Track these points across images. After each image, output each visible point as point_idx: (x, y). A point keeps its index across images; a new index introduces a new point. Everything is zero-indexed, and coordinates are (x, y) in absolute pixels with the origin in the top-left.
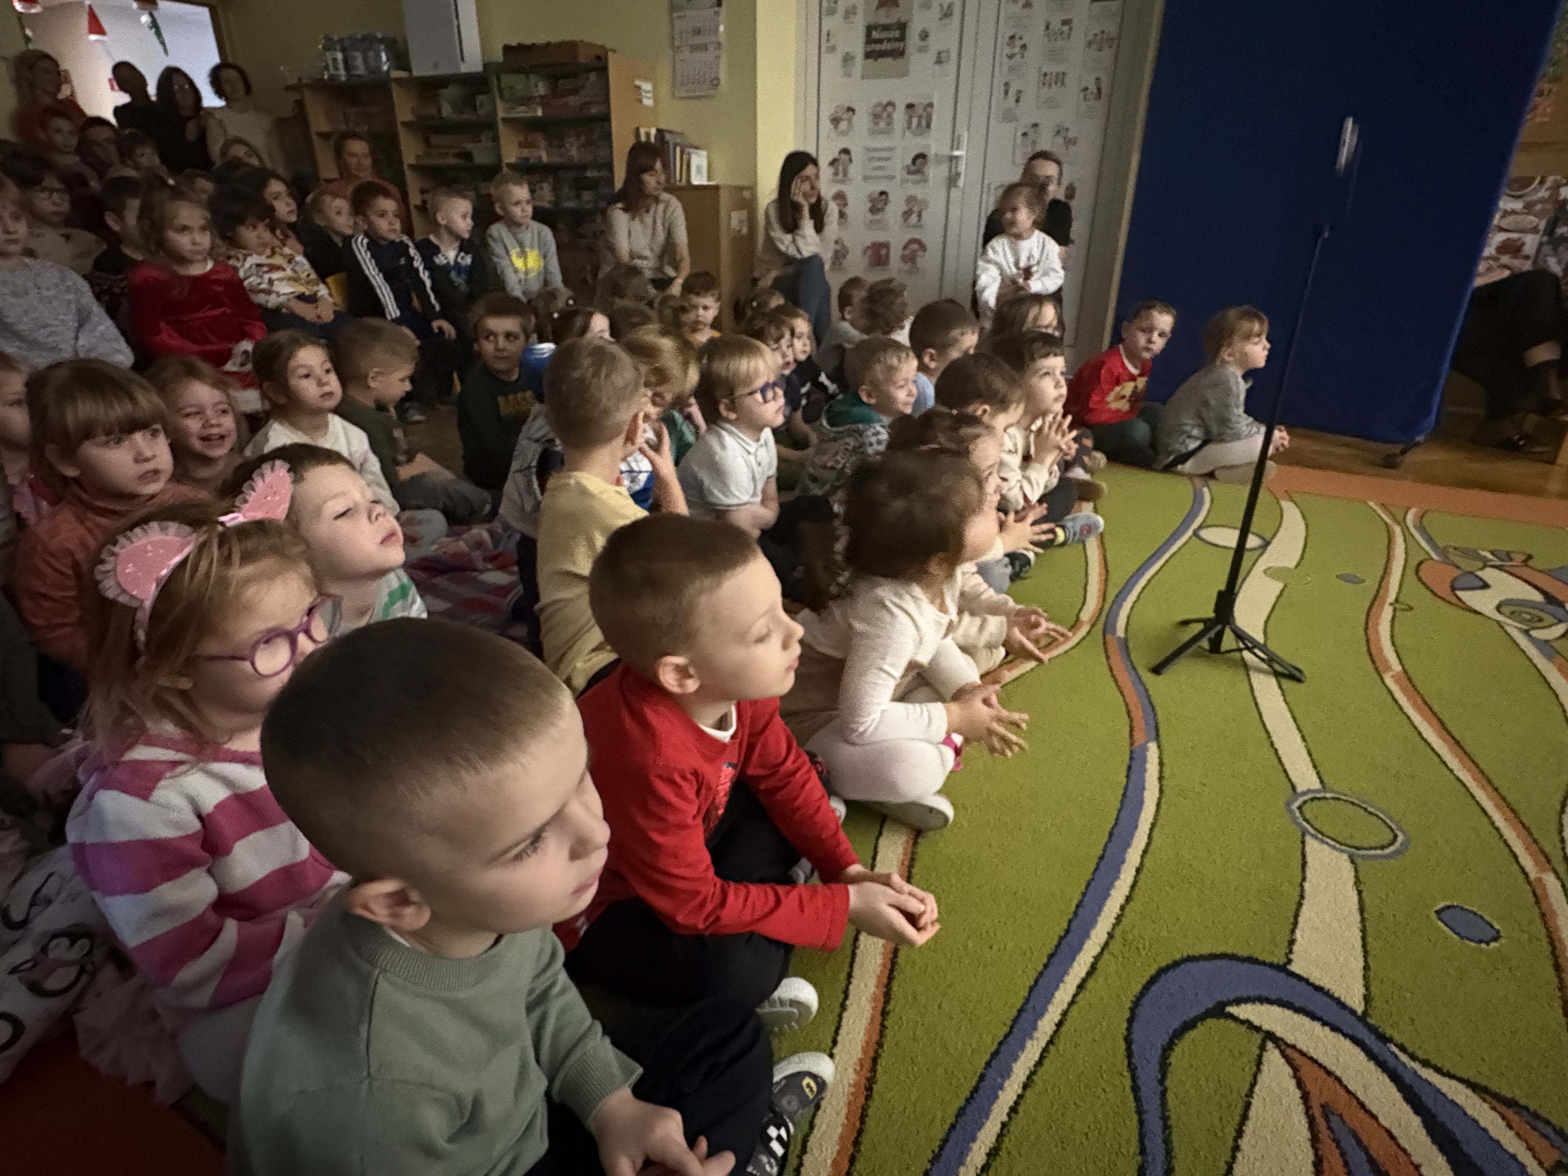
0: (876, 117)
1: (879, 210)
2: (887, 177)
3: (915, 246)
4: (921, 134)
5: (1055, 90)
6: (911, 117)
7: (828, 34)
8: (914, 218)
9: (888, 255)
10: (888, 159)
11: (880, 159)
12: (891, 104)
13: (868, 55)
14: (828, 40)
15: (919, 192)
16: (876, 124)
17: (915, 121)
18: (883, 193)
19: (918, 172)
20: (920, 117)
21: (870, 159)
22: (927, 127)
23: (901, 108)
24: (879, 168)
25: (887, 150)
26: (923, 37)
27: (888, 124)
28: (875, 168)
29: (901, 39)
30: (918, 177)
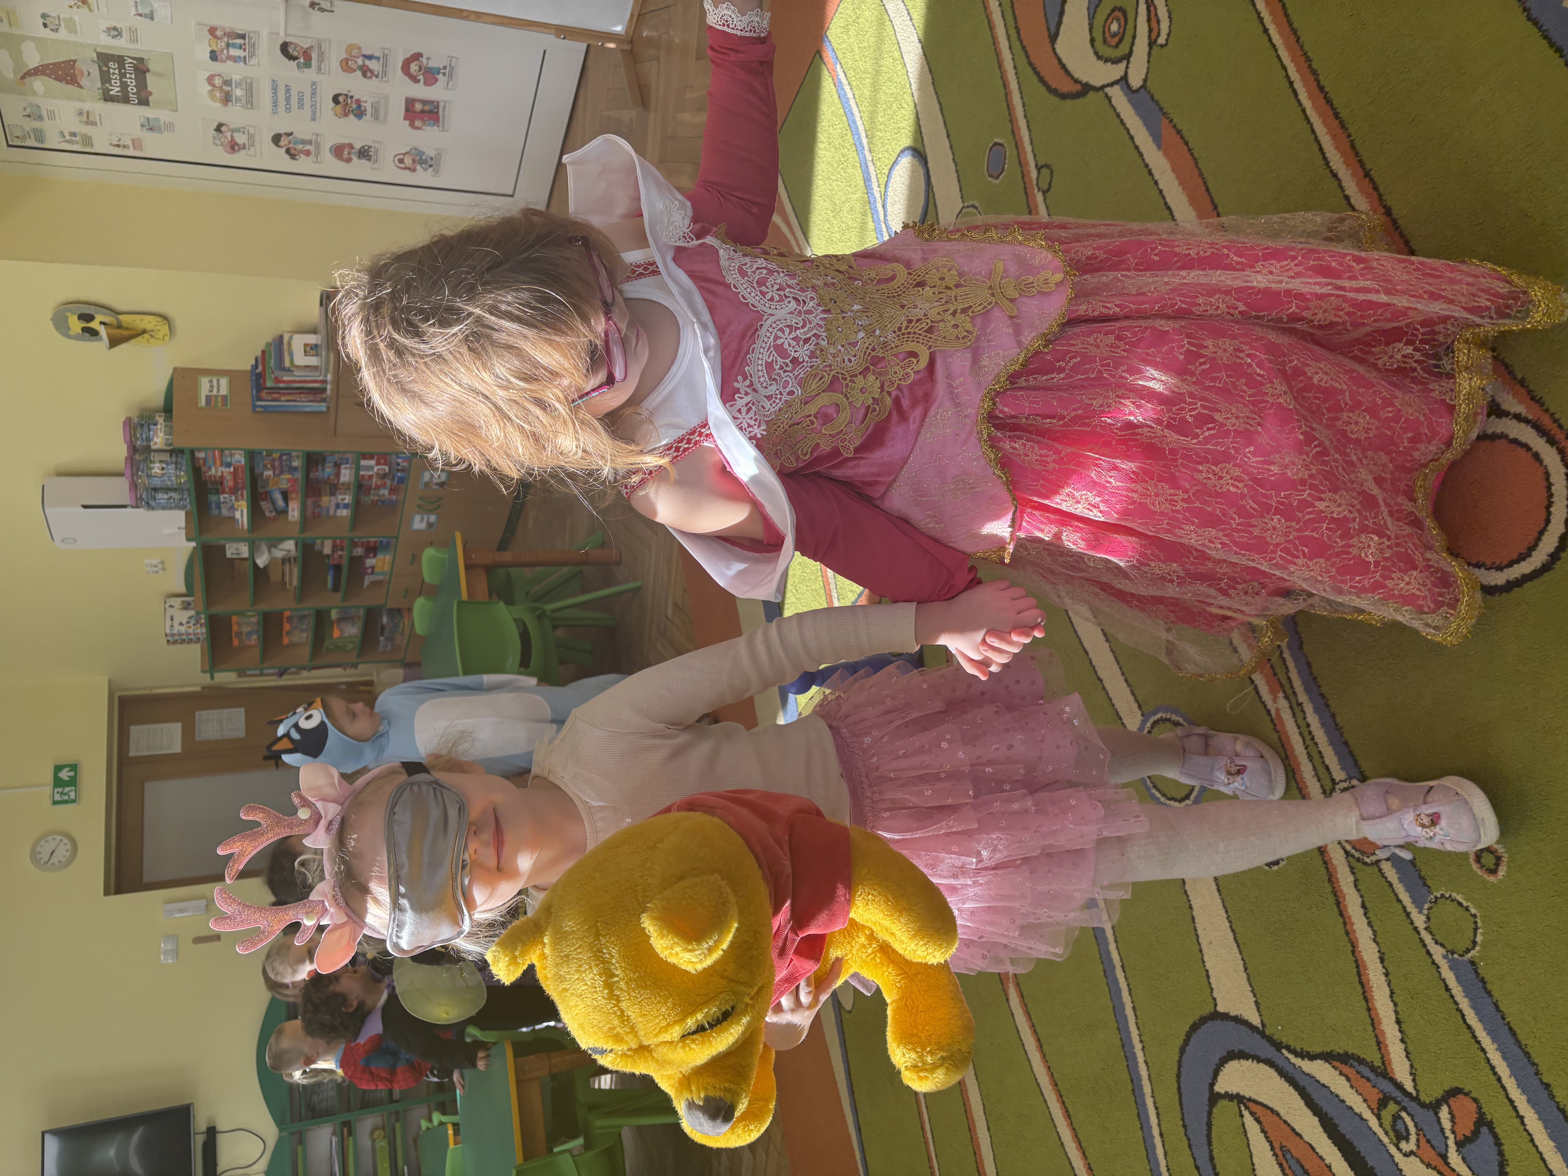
0: (227, 99)
1: (359, 106)
2: (314, 93)
3: (414, 67)
4: (253, 46)
6: (229, 57)
7: (118, 146)
8: (372, 65)
9: (424, 102)
10: (288, 89)
11: (288, 99)
12: (210, 80)
13: (144, 102)
14: (124, 147)
15: (335, 56)
16: (238, 99)
17: (234, 52)
18: (336, 99)
19: (307, 55)
20: (228, 45)
21: (288, 109)
22: (243, 37)
23: (217, 67)
24: (301, 100)
25: (275, 89)
26: (115, 32)
27: (238, 85)
28: (301, 106)
29: (120, 60)
30: (314, 55)
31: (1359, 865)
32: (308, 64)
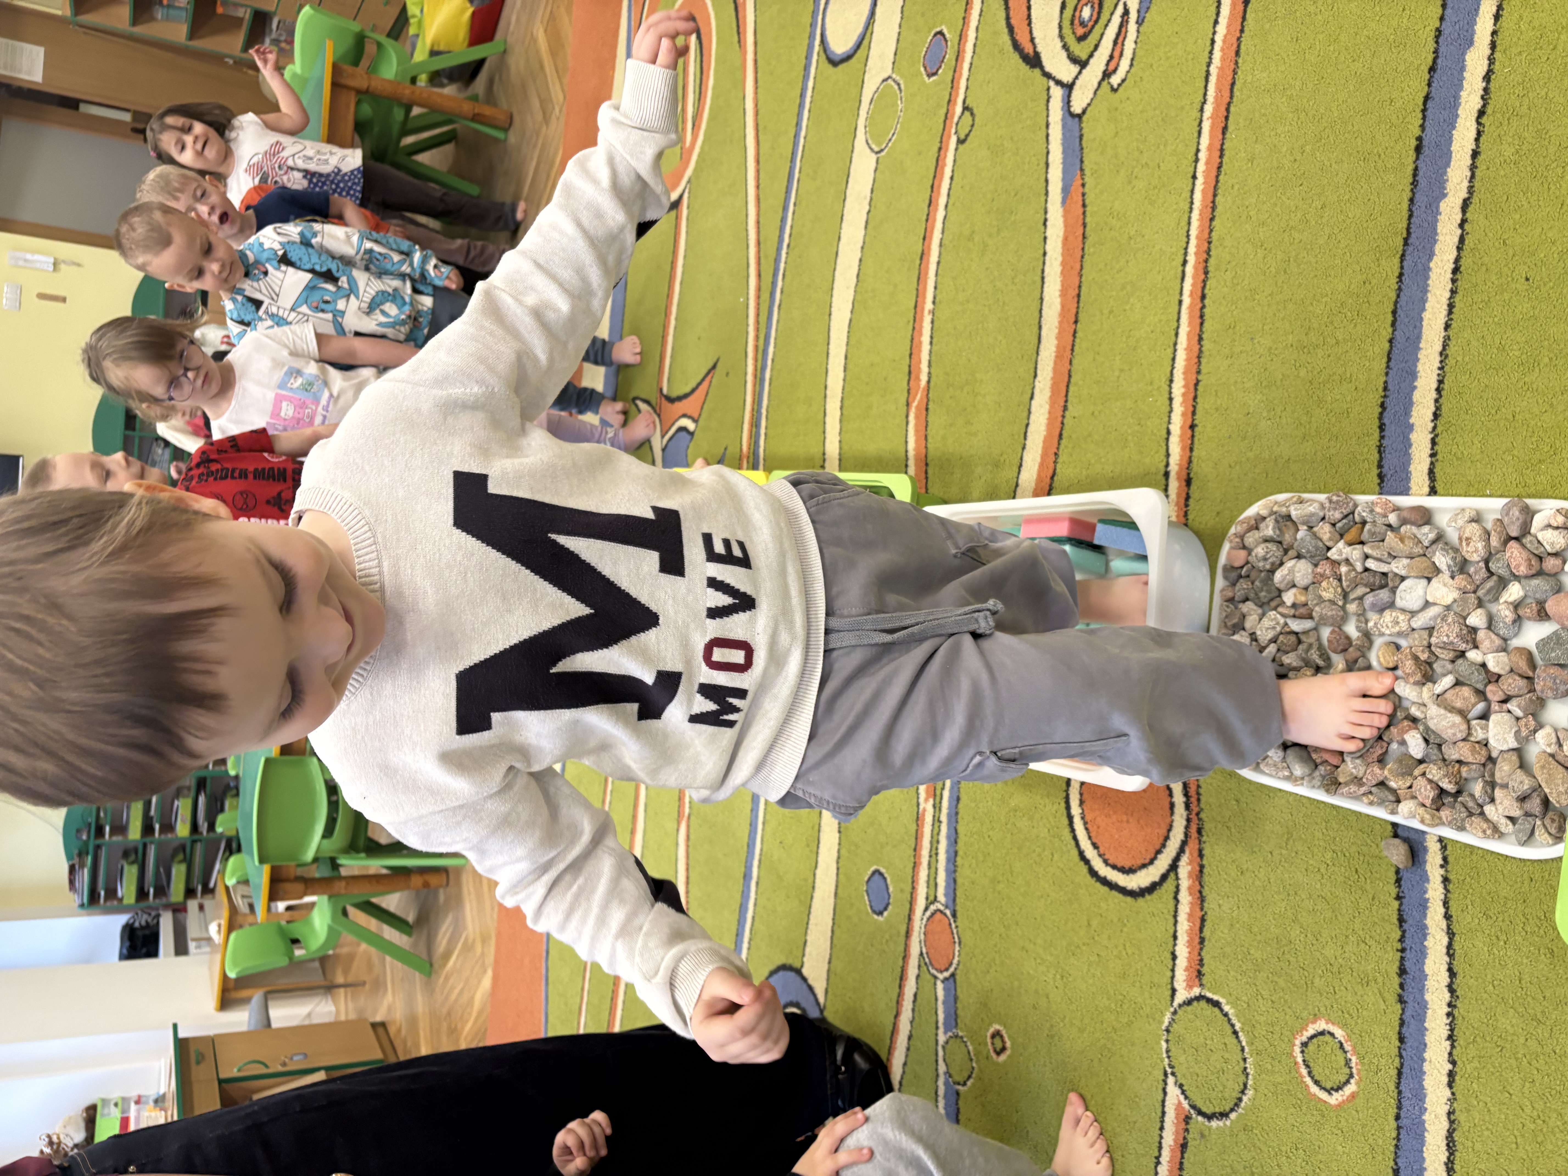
31: (925, 968)
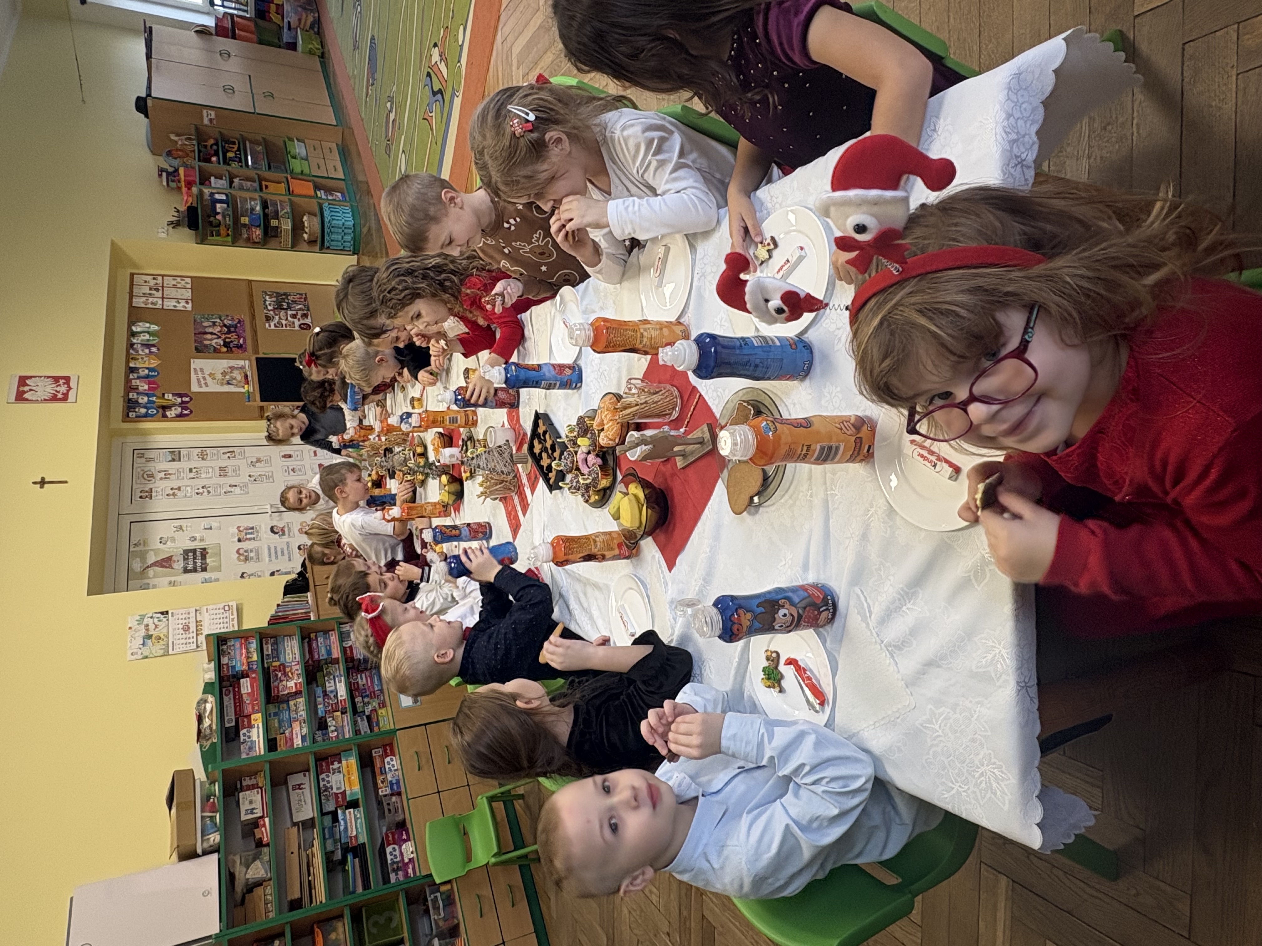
0: (246, 559)
2: (288, 547)
4: (257, 532)
5: (230, 470)
6: (247, 539)
10: (276, 548)
11: (276, 553)
12: (238, 552)
13: (204, 570)
15: (296, 529)
16: (252, 558)
17: (248, 536)
18: (299, 548)
19: (283, 530)
20: (246, 534)
21: (277, 558)
22: (252, 528)
23: (240, 545)
24: (282, 552)
25: (269, 549)
26: (194, 539)
27: (251, 551)
28: (283, 554)
29: (194, 551)
30: (286, 530)
32: (284, 534)
